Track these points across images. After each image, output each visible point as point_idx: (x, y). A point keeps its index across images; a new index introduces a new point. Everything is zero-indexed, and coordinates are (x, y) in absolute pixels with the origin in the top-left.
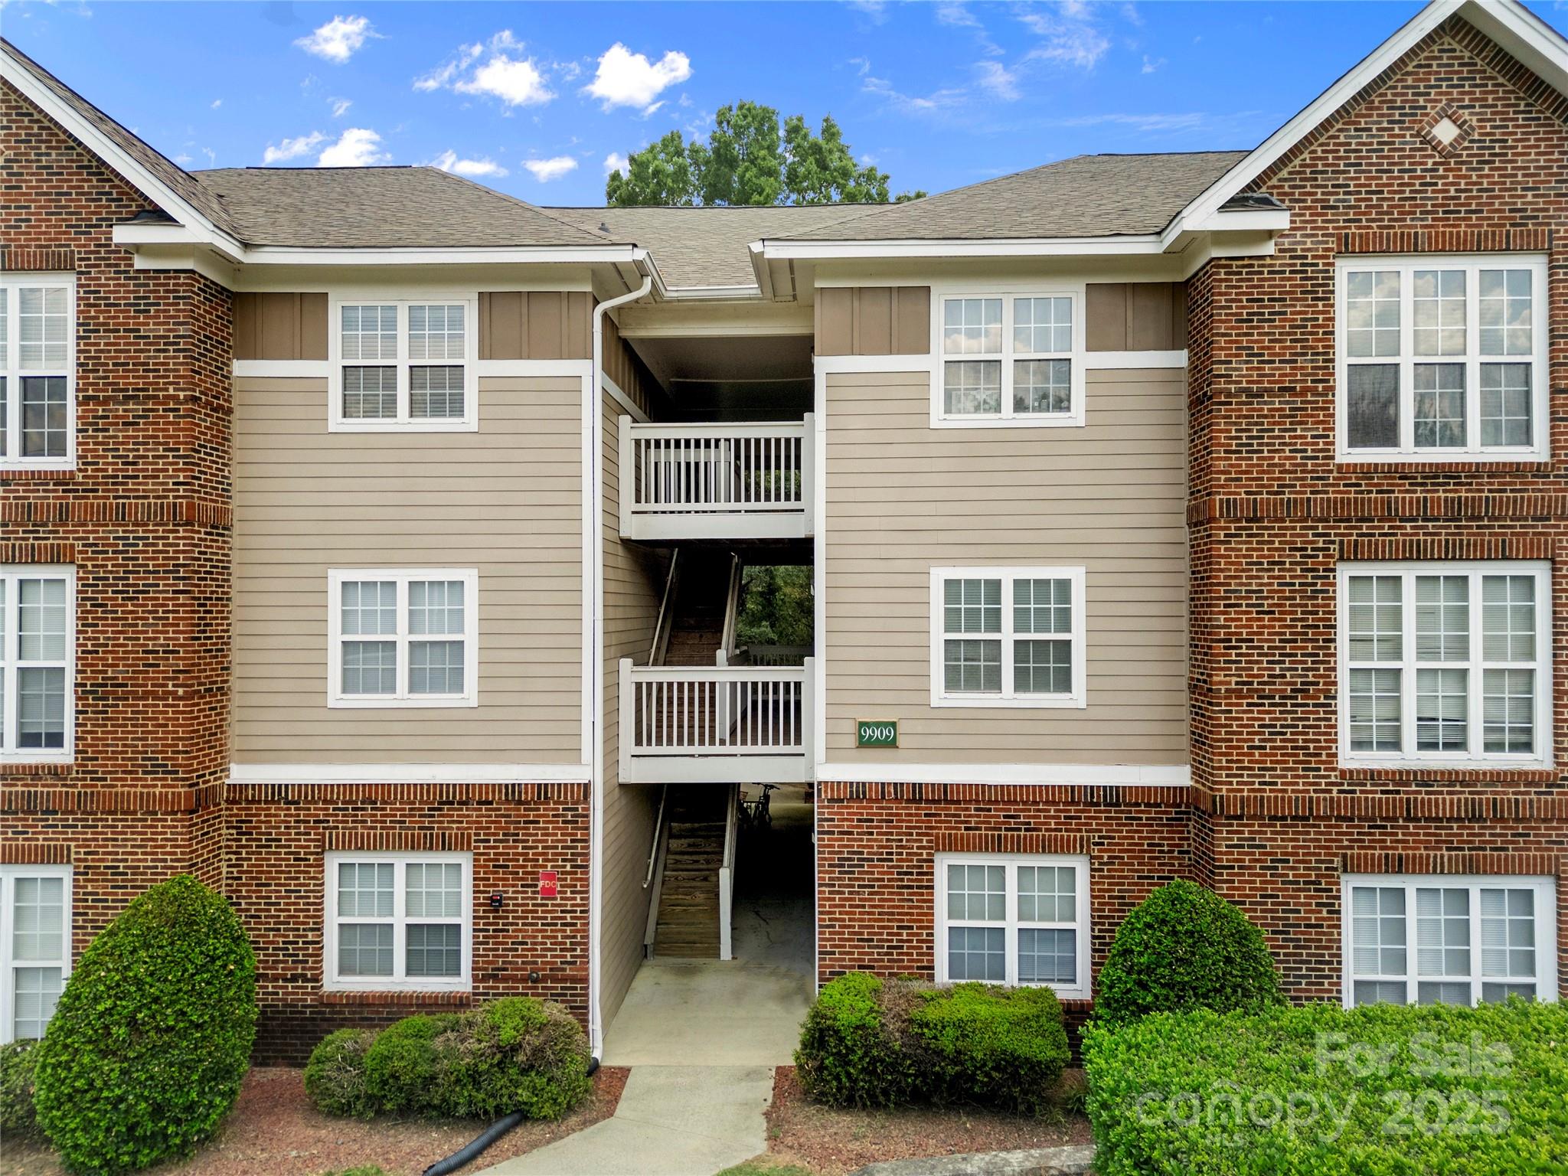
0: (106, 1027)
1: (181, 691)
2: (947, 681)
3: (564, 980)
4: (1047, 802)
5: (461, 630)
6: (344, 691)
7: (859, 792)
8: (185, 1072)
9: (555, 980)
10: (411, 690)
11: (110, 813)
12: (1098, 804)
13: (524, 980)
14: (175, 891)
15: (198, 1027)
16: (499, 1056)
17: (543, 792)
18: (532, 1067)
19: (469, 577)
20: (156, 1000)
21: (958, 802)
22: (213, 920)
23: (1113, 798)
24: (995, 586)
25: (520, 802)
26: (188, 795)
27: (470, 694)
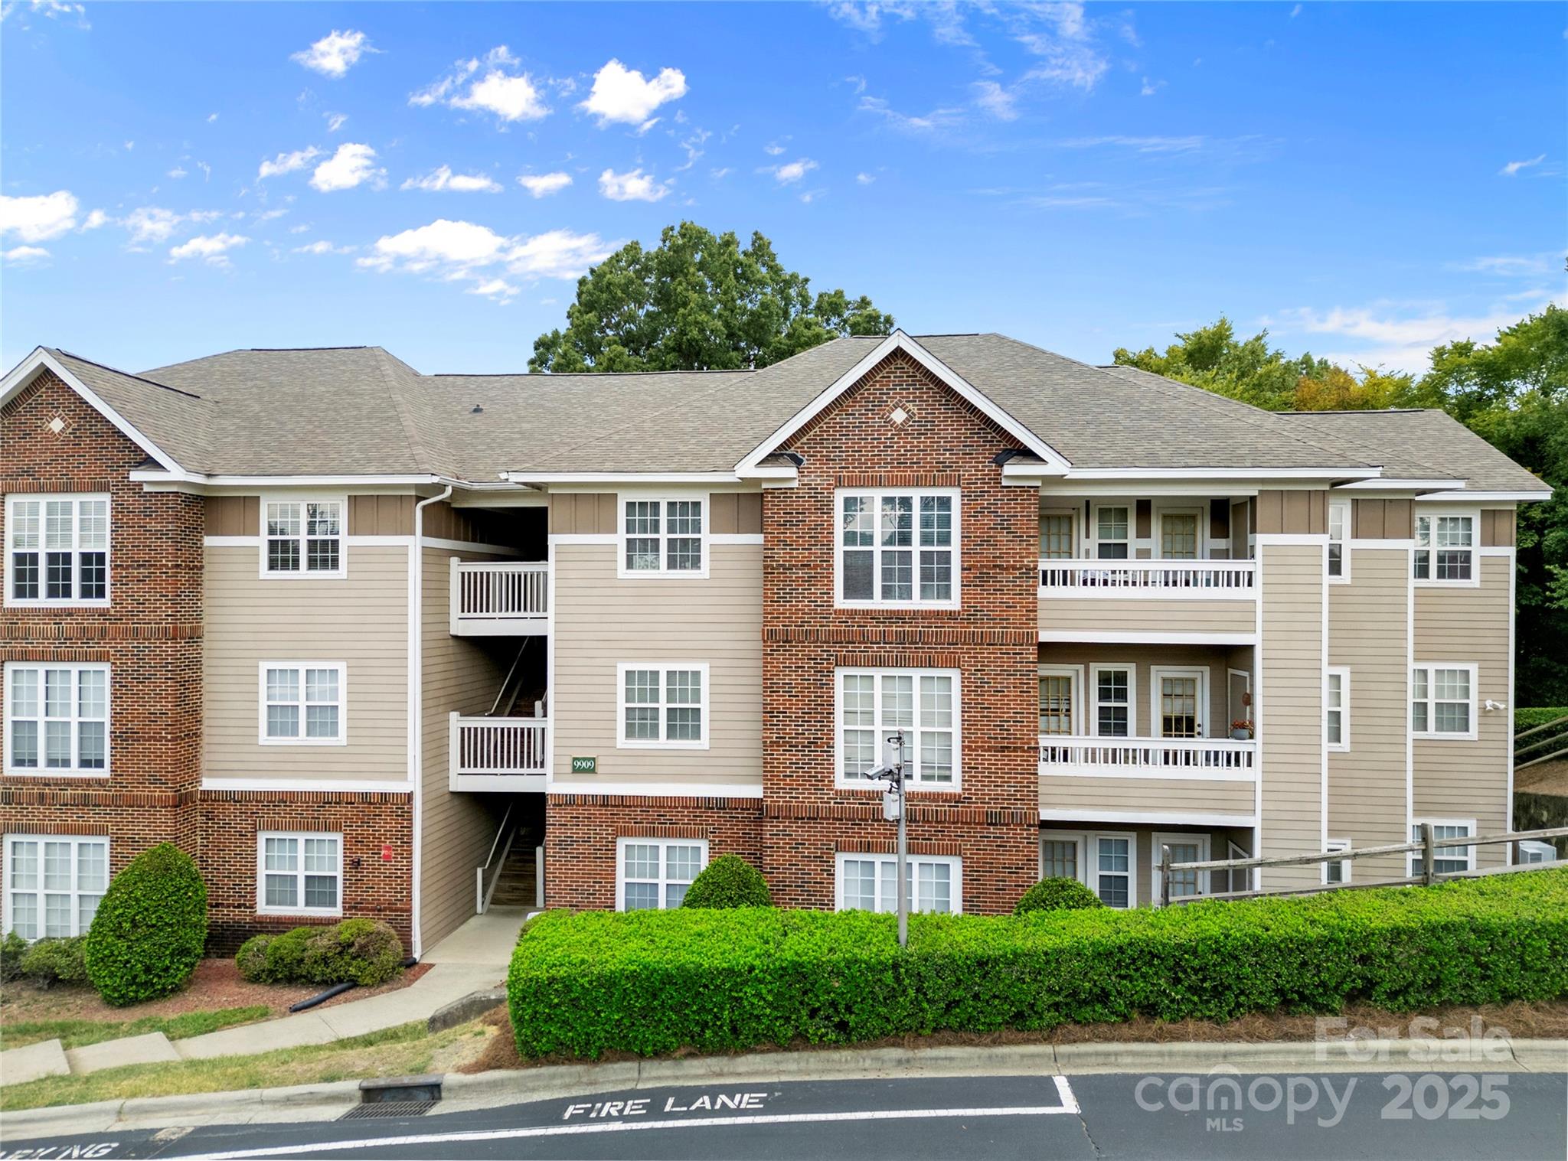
0: (120, 923)
1: (169, 736)
2: (627, 732)
3: (396, 910)
4: (683, 807)
5: (337, 699)
6: (269, 734)
7: (570, 801)
8: (163, 949)
9: (391, 910)
10: (308, 734)
11: (130, 806)
12: (713, 808)
13: (373, 910)
14: (160, 851)
15: (171, 925)
16: (339, 949)
17: (384, 798)
18: (359, 956)
19: (341, 667)
20: (147, 909)
21: (630, 806)
22: (180, 868)
23: (722, 805)
24: (655, 674)
25: (370, 803)
26: (174, 797)
27: (342, 738)
